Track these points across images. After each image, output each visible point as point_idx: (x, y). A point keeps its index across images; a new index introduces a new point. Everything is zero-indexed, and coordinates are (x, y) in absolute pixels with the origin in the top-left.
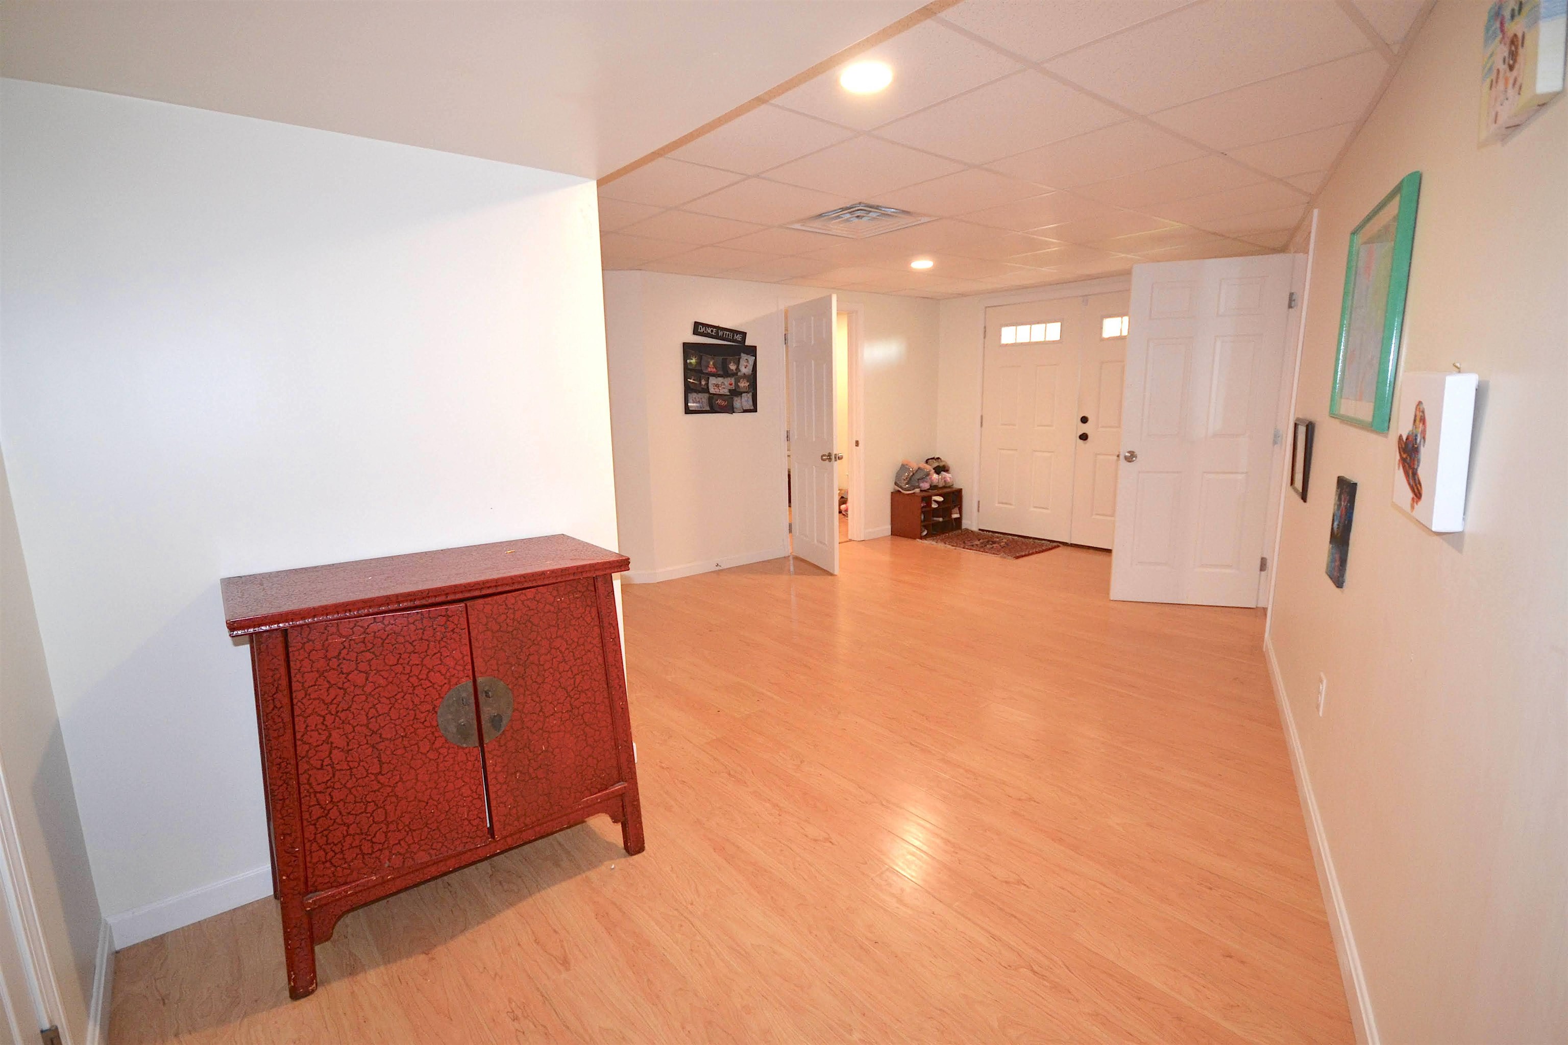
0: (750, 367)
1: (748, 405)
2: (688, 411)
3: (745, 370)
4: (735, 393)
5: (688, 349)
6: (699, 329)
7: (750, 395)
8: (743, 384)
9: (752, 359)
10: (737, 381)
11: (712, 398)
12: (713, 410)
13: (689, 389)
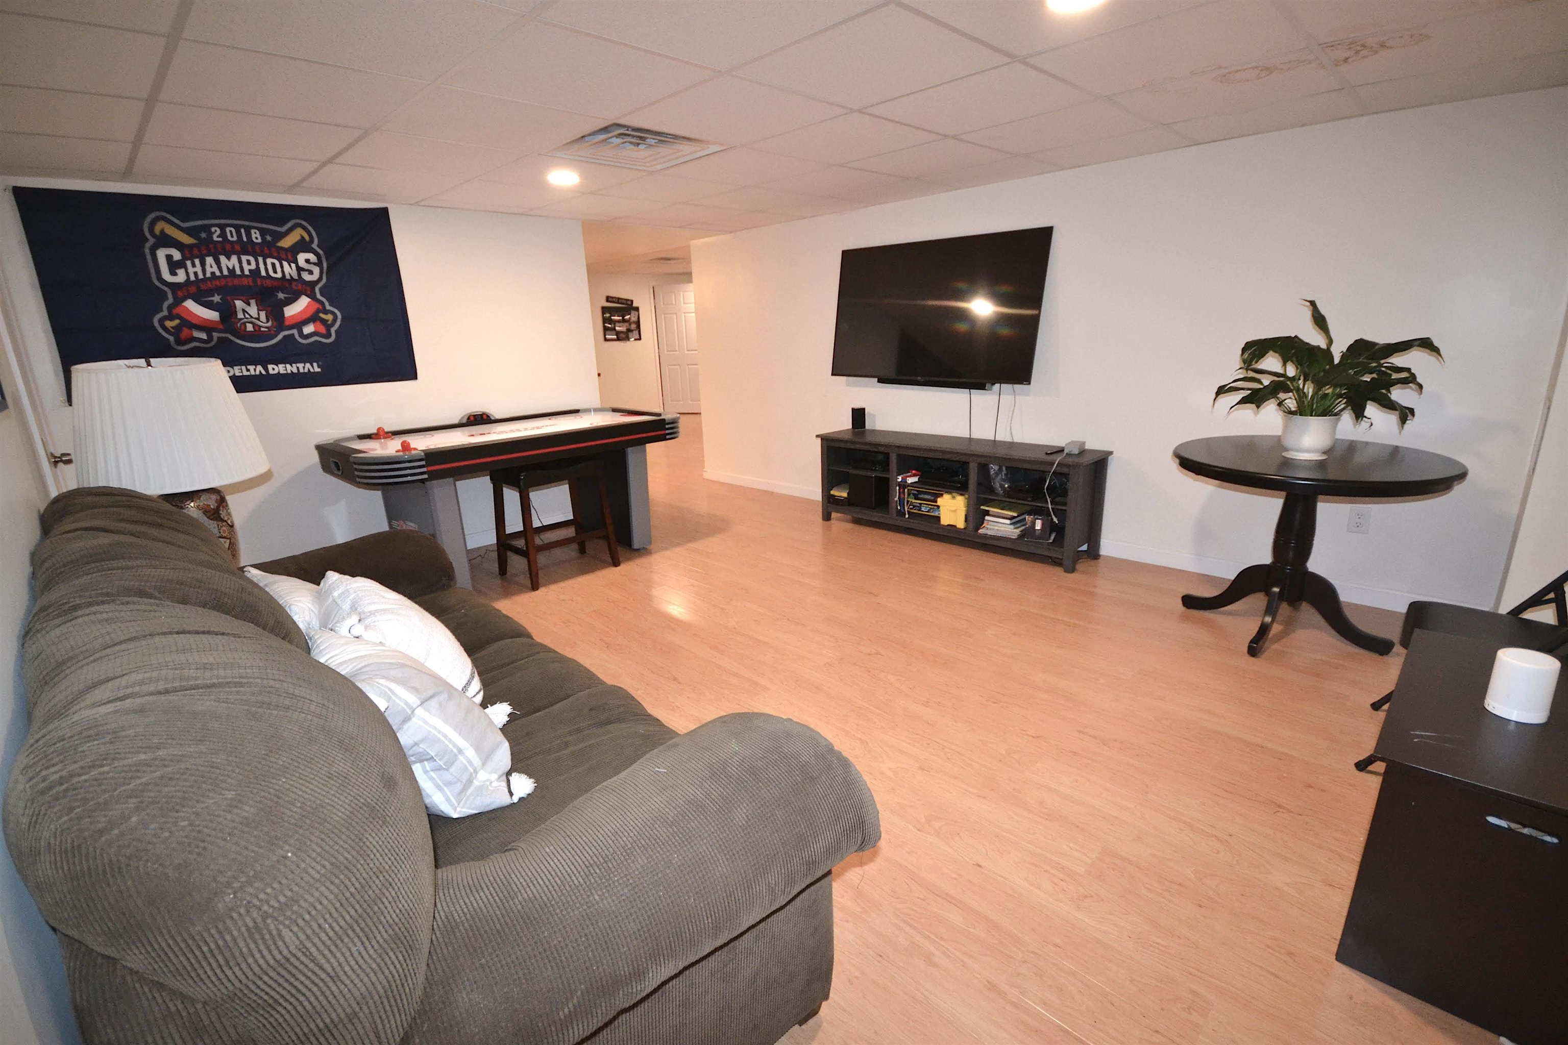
0: (636, 318)
1: (637, 337)
2: (606, 340)
3: (634, 319)
4: (629, 330)
5: (604, 310)
6: (609, 299)
7: (637, 332)
8: (633, 326)
9: (637, 313)
10: (630, 324)
11: (618, 333)
12: (618, 339)
13: (606, 329)
